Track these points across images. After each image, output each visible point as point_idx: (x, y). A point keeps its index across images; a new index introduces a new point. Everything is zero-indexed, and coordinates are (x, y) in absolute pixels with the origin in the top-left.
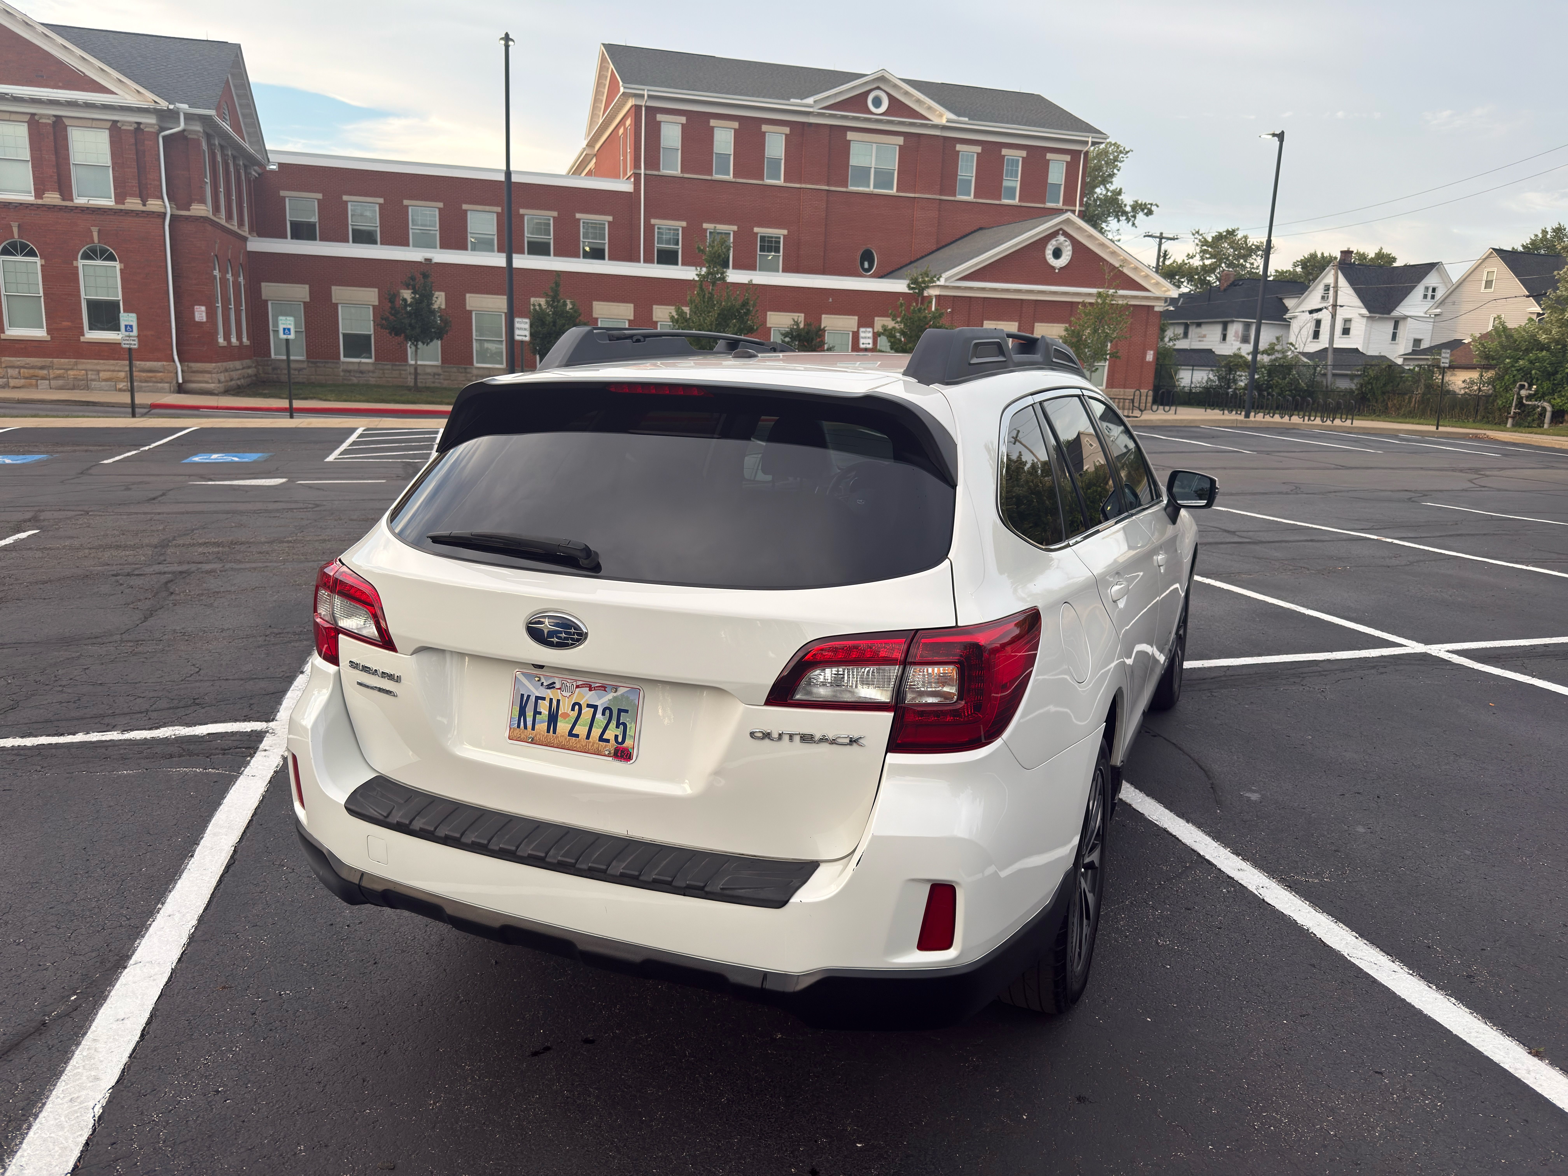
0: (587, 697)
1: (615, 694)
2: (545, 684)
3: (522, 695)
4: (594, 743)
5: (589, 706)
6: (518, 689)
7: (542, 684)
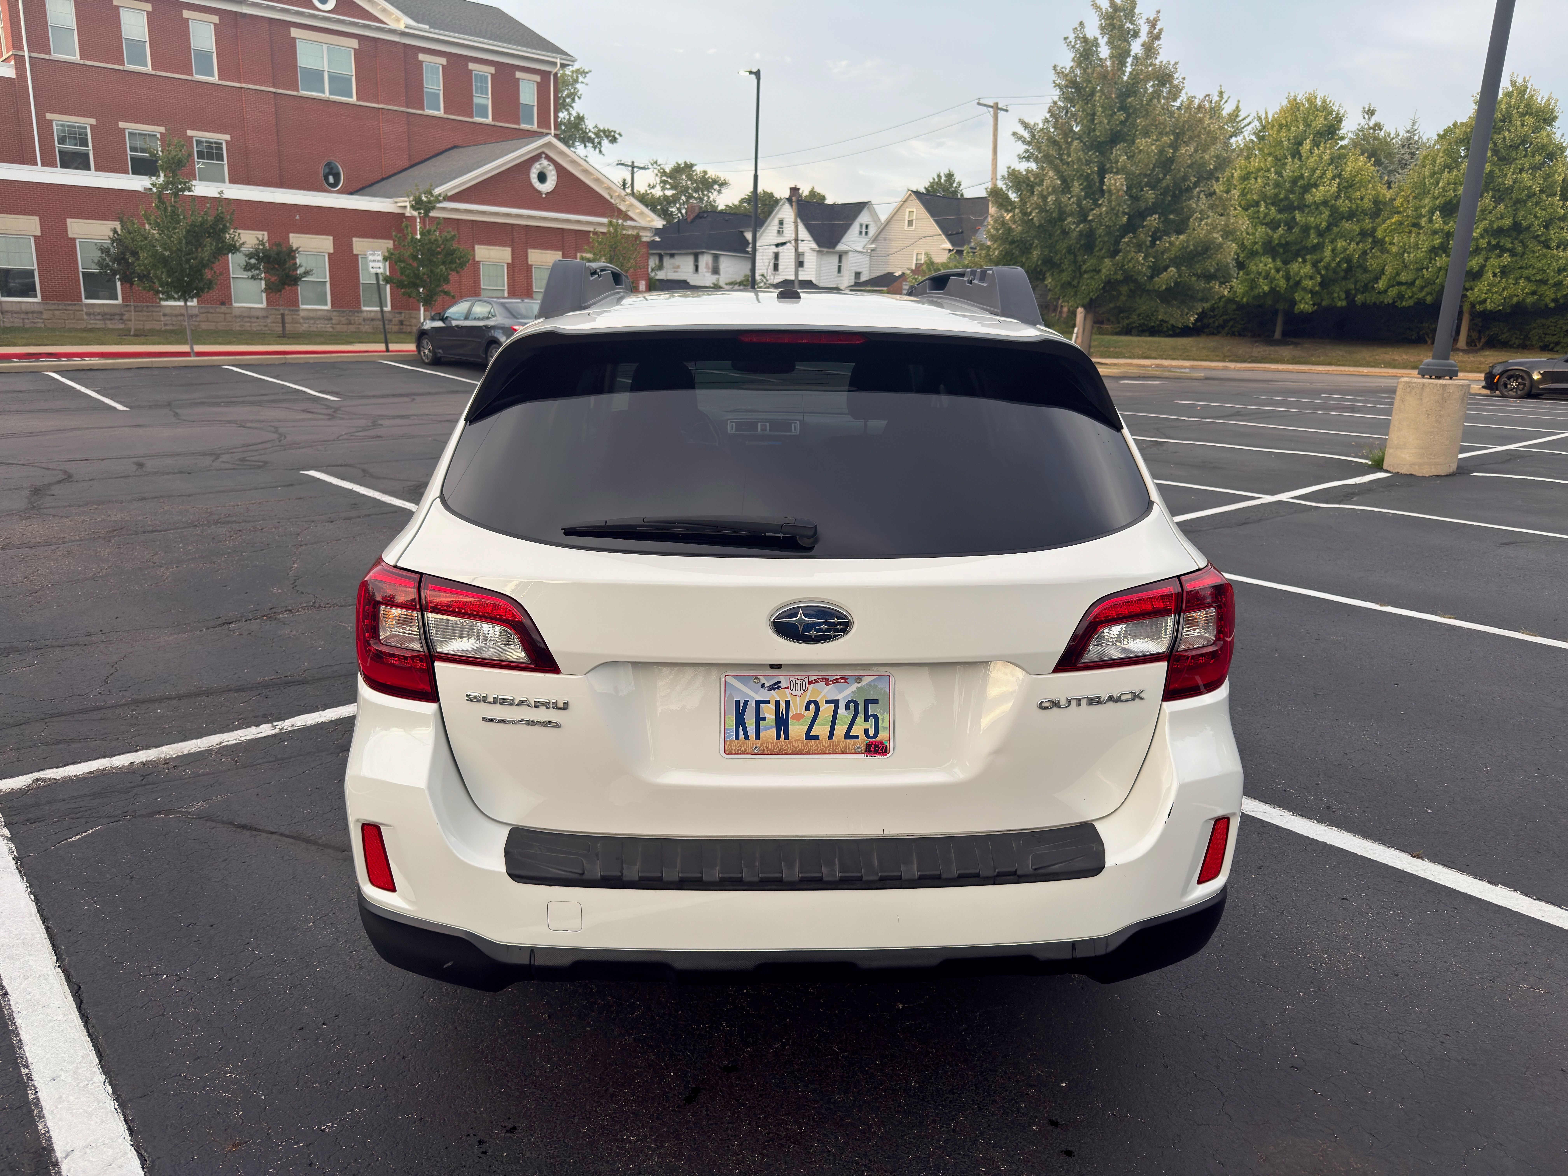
0: (823, 692)
1: (859, 685)
2: (767, 685)
3: (737, 702)
4: (839, 742)
5: (827, 702)
6: (731, 696)
7: (763, 685)
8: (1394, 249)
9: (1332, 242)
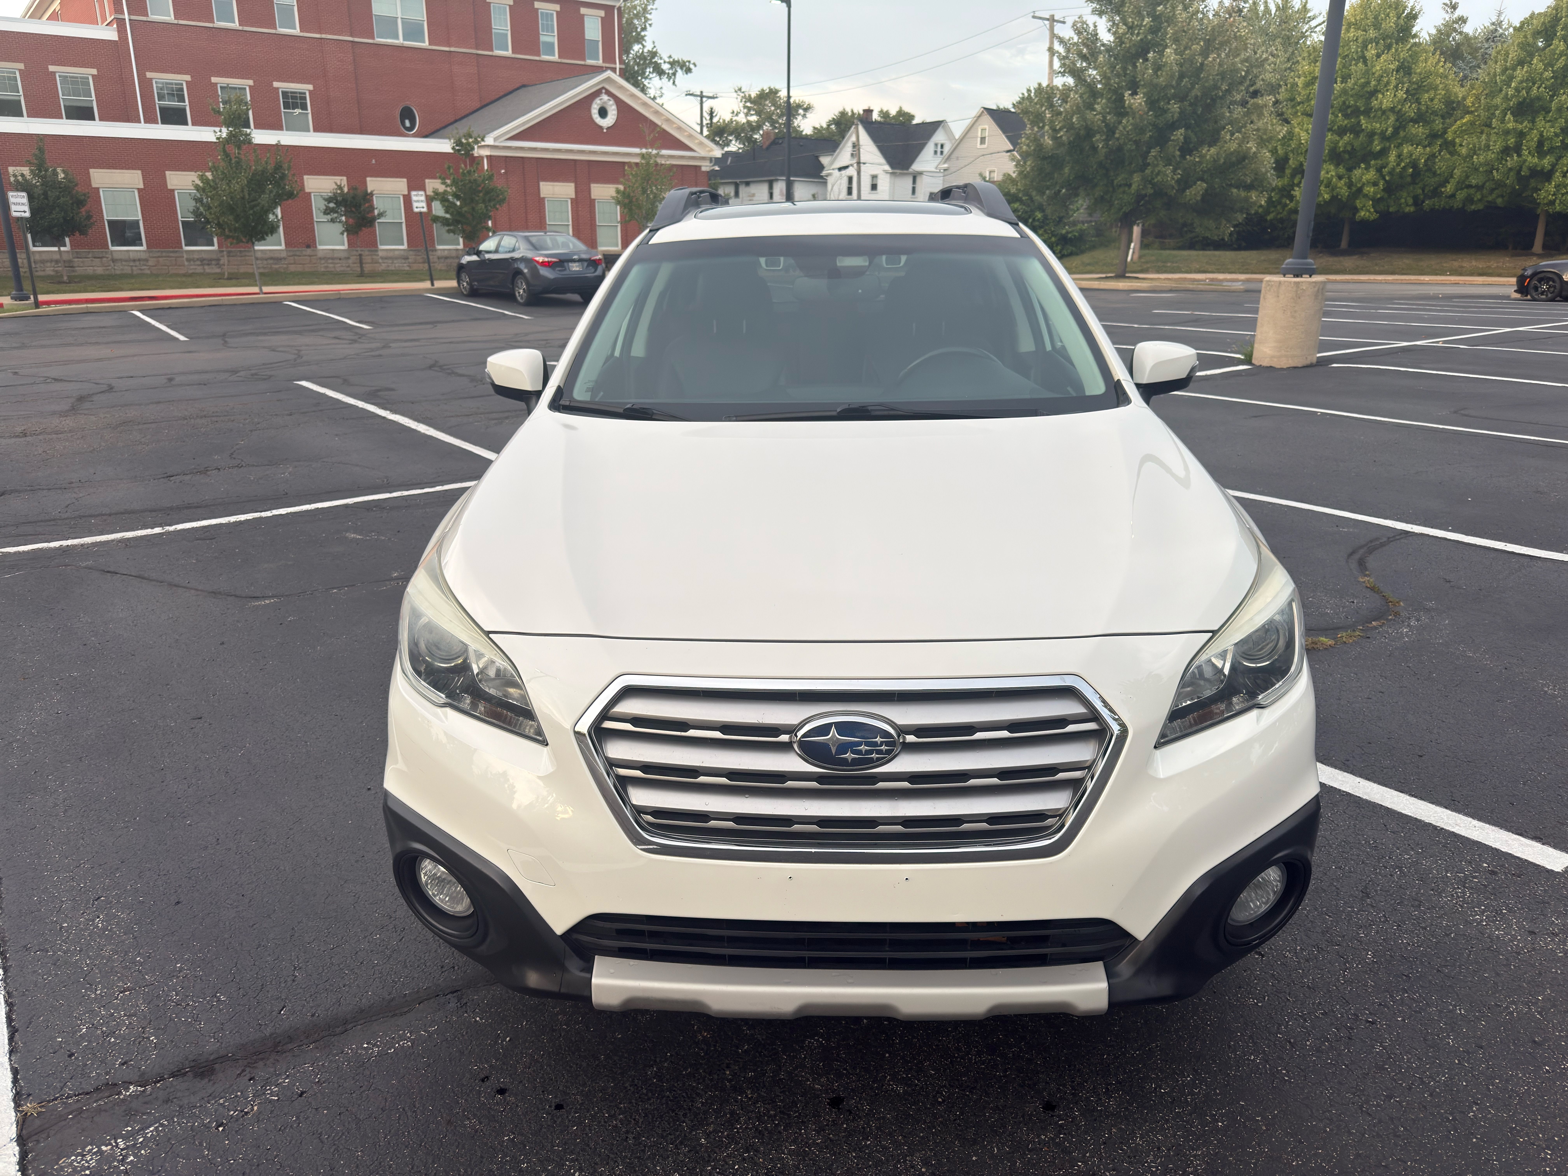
8: (1464, 151)
9: (1399, 146)
